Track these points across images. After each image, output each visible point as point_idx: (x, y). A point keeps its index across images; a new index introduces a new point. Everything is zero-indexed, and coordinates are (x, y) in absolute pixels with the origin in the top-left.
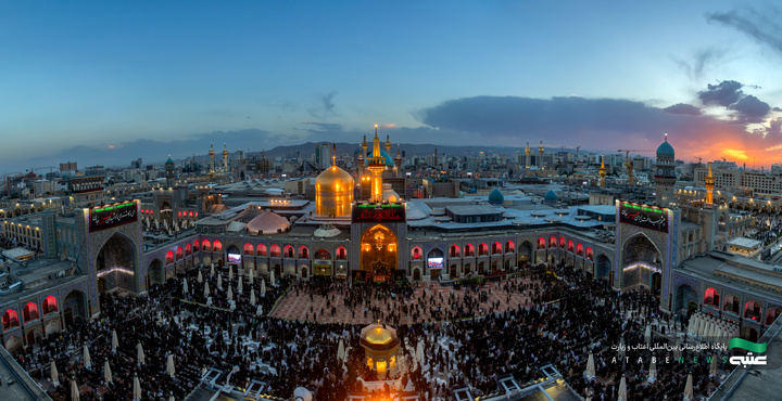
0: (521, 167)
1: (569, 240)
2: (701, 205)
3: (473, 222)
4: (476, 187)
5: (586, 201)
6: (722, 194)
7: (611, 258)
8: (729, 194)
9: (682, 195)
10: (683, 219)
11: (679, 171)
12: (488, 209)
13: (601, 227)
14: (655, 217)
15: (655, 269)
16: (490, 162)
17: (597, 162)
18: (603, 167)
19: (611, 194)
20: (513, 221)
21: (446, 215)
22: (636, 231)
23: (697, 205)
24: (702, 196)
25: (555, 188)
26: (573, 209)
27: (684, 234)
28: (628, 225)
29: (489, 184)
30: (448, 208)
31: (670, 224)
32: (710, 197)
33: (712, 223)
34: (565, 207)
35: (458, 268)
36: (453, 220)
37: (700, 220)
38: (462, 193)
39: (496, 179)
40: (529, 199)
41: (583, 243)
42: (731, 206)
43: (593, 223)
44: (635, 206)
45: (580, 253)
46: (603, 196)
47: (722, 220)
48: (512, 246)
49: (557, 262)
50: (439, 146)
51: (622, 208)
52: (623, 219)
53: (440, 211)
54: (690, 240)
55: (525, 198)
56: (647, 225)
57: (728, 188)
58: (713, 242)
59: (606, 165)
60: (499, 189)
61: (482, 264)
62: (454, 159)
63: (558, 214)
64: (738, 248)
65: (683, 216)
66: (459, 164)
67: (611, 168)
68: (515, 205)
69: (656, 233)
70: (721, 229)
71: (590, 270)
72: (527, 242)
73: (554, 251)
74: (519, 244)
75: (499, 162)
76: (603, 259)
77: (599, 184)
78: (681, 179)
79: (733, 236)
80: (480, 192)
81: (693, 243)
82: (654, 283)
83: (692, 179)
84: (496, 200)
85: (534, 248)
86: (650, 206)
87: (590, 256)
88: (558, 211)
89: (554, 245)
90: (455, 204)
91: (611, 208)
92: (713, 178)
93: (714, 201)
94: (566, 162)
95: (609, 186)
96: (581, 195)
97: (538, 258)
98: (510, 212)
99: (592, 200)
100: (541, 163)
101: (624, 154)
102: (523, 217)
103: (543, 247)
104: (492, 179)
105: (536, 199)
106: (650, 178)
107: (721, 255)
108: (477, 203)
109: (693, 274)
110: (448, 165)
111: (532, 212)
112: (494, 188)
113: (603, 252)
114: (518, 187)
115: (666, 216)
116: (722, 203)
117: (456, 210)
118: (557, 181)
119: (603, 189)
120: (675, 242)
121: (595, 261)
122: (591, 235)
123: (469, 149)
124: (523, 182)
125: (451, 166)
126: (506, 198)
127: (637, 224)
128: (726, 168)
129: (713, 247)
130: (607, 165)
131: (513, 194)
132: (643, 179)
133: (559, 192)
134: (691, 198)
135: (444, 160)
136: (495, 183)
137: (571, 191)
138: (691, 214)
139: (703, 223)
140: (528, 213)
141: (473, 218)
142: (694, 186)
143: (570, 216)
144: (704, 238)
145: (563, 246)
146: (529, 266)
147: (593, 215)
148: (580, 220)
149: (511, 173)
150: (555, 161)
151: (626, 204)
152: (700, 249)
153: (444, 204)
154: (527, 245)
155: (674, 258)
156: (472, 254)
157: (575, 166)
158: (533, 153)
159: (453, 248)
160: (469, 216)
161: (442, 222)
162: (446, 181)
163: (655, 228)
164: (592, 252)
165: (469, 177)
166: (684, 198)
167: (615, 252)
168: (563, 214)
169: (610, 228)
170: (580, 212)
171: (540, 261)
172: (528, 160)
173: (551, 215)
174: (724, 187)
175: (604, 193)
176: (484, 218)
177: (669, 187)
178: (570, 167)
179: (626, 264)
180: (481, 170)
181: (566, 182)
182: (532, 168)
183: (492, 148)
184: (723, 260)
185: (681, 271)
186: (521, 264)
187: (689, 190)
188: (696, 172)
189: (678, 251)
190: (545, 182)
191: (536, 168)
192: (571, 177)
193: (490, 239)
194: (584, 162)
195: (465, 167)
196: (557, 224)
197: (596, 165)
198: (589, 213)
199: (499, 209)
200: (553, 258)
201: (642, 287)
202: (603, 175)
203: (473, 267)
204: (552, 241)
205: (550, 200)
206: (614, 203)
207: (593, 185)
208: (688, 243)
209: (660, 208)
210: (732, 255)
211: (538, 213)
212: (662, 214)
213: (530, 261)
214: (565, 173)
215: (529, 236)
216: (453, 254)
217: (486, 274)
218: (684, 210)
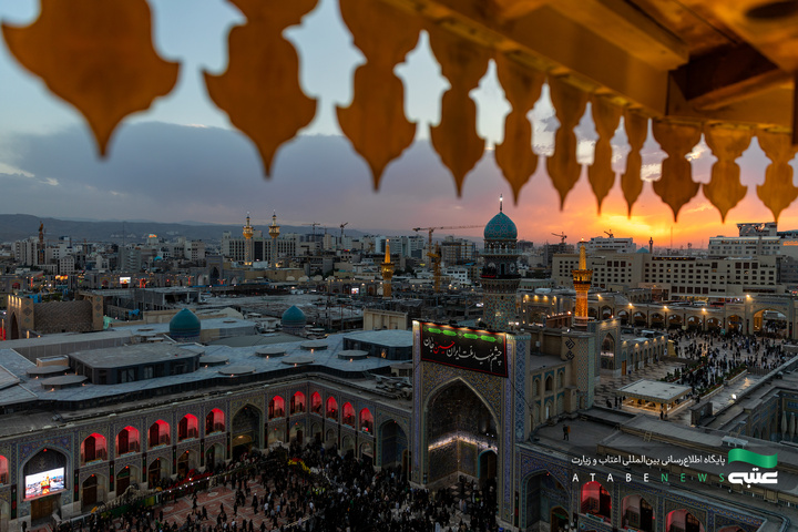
0: (234, 264)
1: (329, 395)
2: (566, 321)
3: (136, 379)
4: (140, 306)
5: (358, 324)
6: (606, 299)
7: (405, 427)
8: (620, 299)
9: (531, 306)
10: (535, 351)
11: (524, 261)
12: (168, 351)
13: (386, 371)
14: (483, 348)
15: (485, 445)
16: (171, 254)
17: (378, 250)
18: (387, 260)
19: (403, 309)
20: (223, 369)
21: (70, 371)
22: (449, 376)
23: (558, 322)
24: (567, 306)
25: (300, 301)
26: (334, 340)
27: (536, 379)
28: (436, 366)
29: (170, 298)
30: (77, 355)
31: (510, 361)
32: (584, 307)
33: (589, 354)
34: (320, 336)
35: (103, 483)
36: (88, 381)
37: (565, 350)
38: (108, 320)
39: (184, 289)
40: (251, 323)
41: (354, 401)
42: (624, 321)
43: (372, 364)
44: (447, 330)
45: (349, 420)
46: (388, 313)
47: (606, 347)
48: (218, 418)
49: (308, 440)
50: (50, 220)
51: (424, 335)
52: (426, 355)
53: (58, 362)
54: (548, 388)
55: (243, 322)
56: (469, 365)
57: (618, 288)
58: (591, 391)
59: (392, 256)
60: (191, 308)
61: (156, 464)
62: (89, 248)
63: (308, 349)
64: (641, 400)
65: (533, 345)
66: (99, 260)
67: (403, 262)
68: (224, 337)
69: (486, 378)
70: (606, 364)
71: (367, 451)
72: (249, 406)
73: (301, 420)
74: (233, 413)
75: (189, 254)
76: (391, 429)
77: (380, 291)
78: (529, 275)
79: (630, 378)
80: (149, 316)
81: (555, 393)
82: (484, 471)
83: (549, 274)
84: (185, 330)
85: (264, 418)
86: (473, 330)
87: (367, 424)
88: (307, 343)
89: (301, 408)
90: (94, 345)
91: (404, 334)
92: (588, 272)
93: (591, 312)
94: (321, 253)
95: (398, 292)
96: (348, 313)
97: (271, 437)
98: (214, 353)
99: (368, 320)
100: (274, 254)
101: (425, 234)
102: (241, 359)
103: (281, 413)
104: (175, 289)
105: (265, 324)
106: (471, 276)
107: (609, 415)
108: (144, 340)
109: (556, 454)
110: (73, 262)
111: (259, 349)
112: (181, 307)
113: (392, 416)
114: (230, 301)
115: (503, 346)
116: (606, 317)
117: (94, 359)
118: (304, 287)
119: (388, 299)
120: (520, 394)
121: (376, 435)
122: (369, 385)
123: (124, 228)
124: (241, 291)
125: (81, 263)
126: (205, 325)
127: (452, 363)
128: (612, 250)
129: (591, 400)
130: (395, 257)
131: (219, 316)
132: (459, 279)
133: (308, 309)
134: (547, 308)
135: (63, 251)
136: (182, 297)
137: (329, 305)
138: (549, 339)
139: (570, 357)
140: (250, 351)
141: (136, 372)
142: (553, 286)
143: (329, 352)
144: (573, 384)
145: (317, 409)
146: (254, 454)
147: (373, 350)
148: (347, 358)
149: (215, 274)
150: (300, 251)
151: (431, 327)
152: (566, 403)
153: (65, 348)
154: (249, 415)
155: (520, 424)
156: (135, 446)
157: (338, 260)
158: (257, 236)
159: (90, 442)
160: (127, 369)
161: (62, 387)
162: (70, 296)
163: (484, 369)
164: (371, 418)
165: (125, 286)
166: (534, 311)
167: (413, 415)
168: (317, 349)
169: (403, 372)
170: (349, 344)
171: (275, 441)
172: (249, 251)
173: (294, 351)
174: (609, 286)
175: (391, 307)
176: (159, 369)
177: (507, 294)
178: (327, 261)
179: (434, 437)
180: (151, 271)
181: (321, 288)
182: (257, 265)
183: (174, 226)
184: (613, 426)
185: (536, 448)
186: (238, 451)
187: (543, 294)
188: (556, 260)
189: (527, 410)
190: (282, 291)
191: (264, 264)
192: (330, 280)
193: (174, 411)
194: (354, 251)
195: (114, 265)
196: (307, 368)
197: (375, 256)
198: (364, 346)
199: (192, 349)
200: (299, 433)
201: (463, 480)
202: (387, 275)
203: (136, 474)
204: (298, 400)
205: (293, 324)
206: (410, 326)
207: (370, 293)
208: (543, 394)
209: (492, 333)
210: (631, 416)
211: (270, 349)
212: (496, 343)
213: (256, 443)
214: (319, 272)
215: (253, 395)
216: (91, 454)
217: (167, 484)
218: (535, 333)
